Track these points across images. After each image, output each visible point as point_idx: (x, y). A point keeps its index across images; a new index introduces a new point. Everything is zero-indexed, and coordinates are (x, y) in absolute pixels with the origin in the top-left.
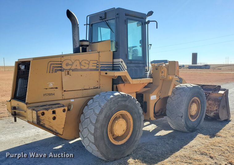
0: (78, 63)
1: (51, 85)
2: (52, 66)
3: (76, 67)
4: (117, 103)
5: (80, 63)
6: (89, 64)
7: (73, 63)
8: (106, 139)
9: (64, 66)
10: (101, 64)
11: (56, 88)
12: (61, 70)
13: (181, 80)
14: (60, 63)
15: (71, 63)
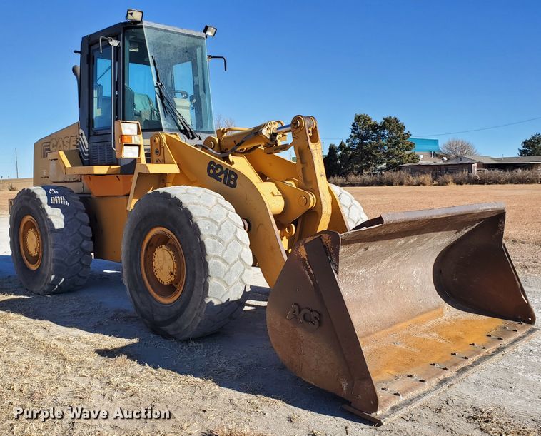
1: (45, 174)
2: (45, 148)
5: (63, 142)
6: (70, 143)
9: (52, 149)
11: (48, 177)
13: (233, 176)
14: (48, 144)
15: (55, 144)
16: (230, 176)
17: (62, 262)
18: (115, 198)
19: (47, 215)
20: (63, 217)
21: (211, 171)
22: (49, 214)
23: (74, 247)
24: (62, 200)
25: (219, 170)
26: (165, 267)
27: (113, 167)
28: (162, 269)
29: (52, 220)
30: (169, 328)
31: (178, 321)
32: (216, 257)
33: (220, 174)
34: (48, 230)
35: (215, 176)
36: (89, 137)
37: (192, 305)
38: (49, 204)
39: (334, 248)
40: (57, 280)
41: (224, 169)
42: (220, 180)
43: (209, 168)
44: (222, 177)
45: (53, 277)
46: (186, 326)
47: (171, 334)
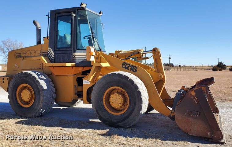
0: (29, 52)
1: (16, 65)
2: (17, 54)
3: (28, 55)
4: (20, 78)
5: (30, 52)
6: (35, 53)
7: (26, 52)
8: (14, 100)
9: (22, 55)
10: (43, 53)
11: (18, 67)
12: (20, 57)
13: (135, 68)
14: (20, 53)
15: (25, 53)
16: (134, 68)
17: (46, 103)
18: (66, 76)
19: (40, 83)
20: (46, 84)
21: (124, 66)
22: (41, 83)
23: (51, 97)
24: (43, 77)
25: (128, 66)
26: (117, 101)
27: (73, 64)
28: (115, 102)
29: (43, 85)
30: (121, 124)
31: (126, 121)
32: (144, 96)
33: (128, 67)
34: (40, 90)
35: (126, 68)
36: (54, 51)
37: (134, 114)
38: (39, 79)
39: (206, 91)
40: (43, 111)
41: (131, 65)
42: (129, 69)
43: (123, 65)
44: (130, 68)
45: (42, 109)
46: (130, 122)
47: (121, 126)
